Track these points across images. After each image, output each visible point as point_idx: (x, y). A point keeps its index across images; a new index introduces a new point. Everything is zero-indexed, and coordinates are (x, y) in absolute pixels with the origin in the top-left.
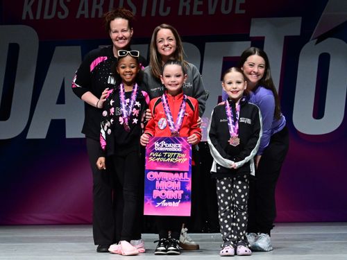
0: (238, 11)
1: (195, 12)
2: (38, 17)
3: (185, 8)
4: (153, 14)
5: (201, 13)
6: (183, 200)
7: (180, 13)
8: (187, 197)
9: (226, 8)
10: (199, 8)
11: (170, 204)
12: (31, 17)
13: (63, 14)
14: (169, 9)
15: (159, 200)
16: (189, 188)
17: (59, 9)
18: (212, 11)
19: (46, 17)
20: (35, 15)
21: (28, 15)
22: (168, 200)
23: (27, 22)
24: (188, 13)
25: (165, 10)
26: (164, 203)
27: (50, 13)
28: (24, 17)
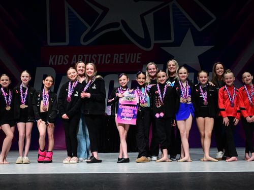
0: (137, 62)
1: (120, 62)
2: (55, 64)
3: (116, 60)
4: (103, 63)
5: (122, 62)
6: (133, 118)
7: (114, 62)
8: (135, 117)
9: (133, 61)
10: (122, 60)
11: (128, 119)
12: (53, 64)
13: (66, 62)
14: (109, 61)
15: (123, 117)
16: (136, 113)
17: (64, 60)
18: (127, 61)
19: (59, 64)
20: (54, 63)
21: (51, 63)
22: (127, 117)
23: (51, 66)
24: (117, 62)
25: (108, 61)
26: (125, 118)
27: (60, 62)
28: (50, 64)
